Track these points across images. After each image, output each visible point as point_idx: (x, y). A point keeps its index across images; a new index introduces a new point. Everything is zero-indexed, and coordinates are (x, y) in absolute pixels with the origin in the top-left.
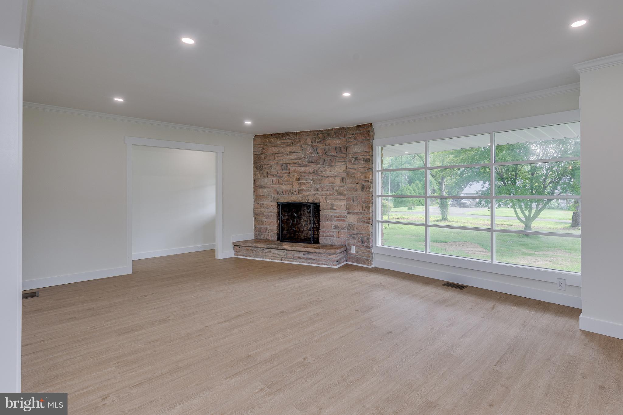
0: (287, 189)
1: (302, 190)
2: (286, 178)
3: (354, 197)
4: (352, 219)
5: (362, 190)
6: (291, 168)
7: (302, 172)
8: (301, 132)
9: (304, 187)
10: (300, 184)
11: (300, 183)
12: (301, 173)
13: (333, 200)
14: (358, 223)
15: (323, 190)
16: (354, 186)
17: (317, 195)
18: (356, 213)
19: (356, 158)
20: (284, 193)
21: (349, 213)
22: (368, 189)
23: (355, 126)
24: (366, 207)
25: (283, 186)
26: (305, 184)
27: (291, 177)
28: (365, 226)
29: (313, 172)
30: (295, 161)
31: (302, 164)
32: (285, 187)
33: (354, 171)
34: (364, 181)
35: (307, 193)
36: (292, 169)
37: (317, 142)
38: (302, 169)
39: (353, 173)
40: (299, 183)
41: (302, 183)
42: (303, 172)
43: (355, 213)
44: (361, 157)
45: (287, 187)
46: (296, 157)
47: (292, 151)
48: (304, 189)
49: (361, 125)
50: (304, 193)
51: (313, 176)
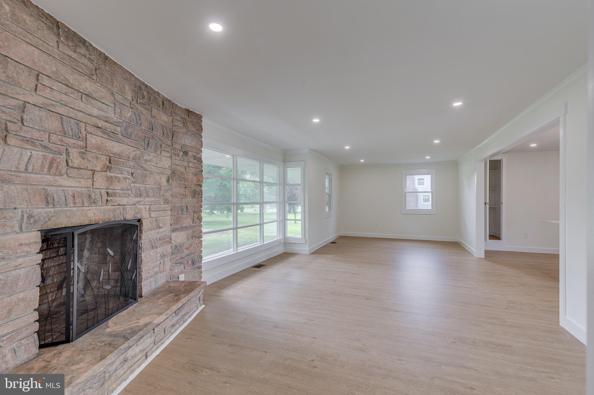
0: (78, 190)
1: (114, 195)
2: (76, 160)
3: (182, 206)
4: (179, 238)
5: (194, 197)
6: (89, 136)
7: (115, 154)
8: (115, 63)
9: (117, 187)
10: (110, 180)
11: (111, 177)
12: (112, 155)
13: (158, 212)
14: (188, 240)
15: (148, 196)
16: (182, 191)
17: (138, 204)
18: (186, 227)
19: (186, 153)
20: (70, 200)
21: (174, 230)
22: (200, 196)
23: (184, 108)
24: (198, 218)
25: (64, 181)
26: (118, 180)
27: (89, 161)
28: (198, 242)
29: (134, 159)
30: (101, 123)
31: (111, 135)
32: (72, 183)
33: (183, 170)
34: (196, 185)
35: (125, 201)
36: (92, 140)
37: (140, 103)
38: (115, 147)
39: (182, 173)
40: (107, 177)
41: (116, 177)
42: (119, 155)
43: (183, 229)
44: (192, 153)
45: (78, 184)
46: (101, 113)
47: (93, 94)
48: (118, 191)
49: (192, 111)
50: (119, 200)
51: (134, 167)
